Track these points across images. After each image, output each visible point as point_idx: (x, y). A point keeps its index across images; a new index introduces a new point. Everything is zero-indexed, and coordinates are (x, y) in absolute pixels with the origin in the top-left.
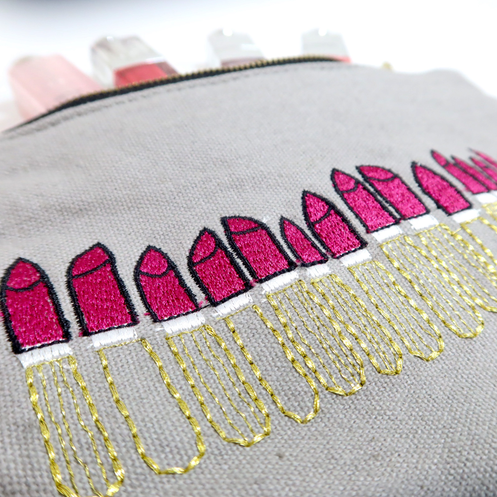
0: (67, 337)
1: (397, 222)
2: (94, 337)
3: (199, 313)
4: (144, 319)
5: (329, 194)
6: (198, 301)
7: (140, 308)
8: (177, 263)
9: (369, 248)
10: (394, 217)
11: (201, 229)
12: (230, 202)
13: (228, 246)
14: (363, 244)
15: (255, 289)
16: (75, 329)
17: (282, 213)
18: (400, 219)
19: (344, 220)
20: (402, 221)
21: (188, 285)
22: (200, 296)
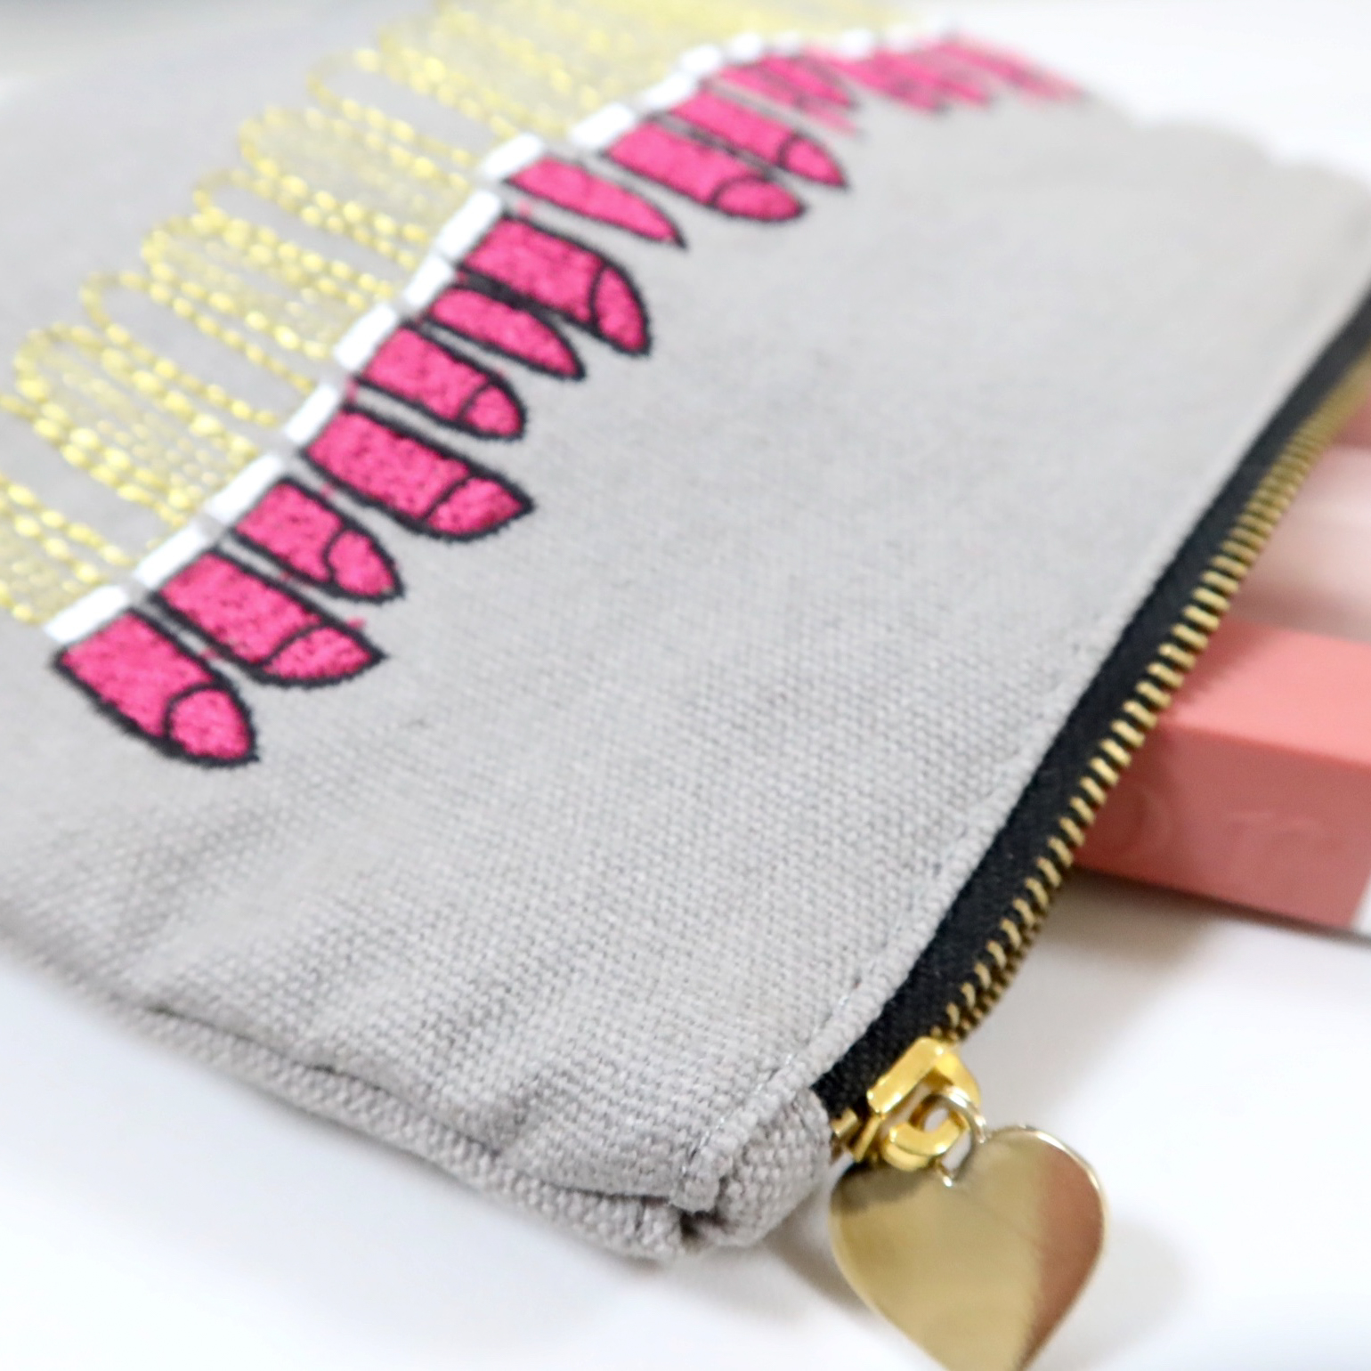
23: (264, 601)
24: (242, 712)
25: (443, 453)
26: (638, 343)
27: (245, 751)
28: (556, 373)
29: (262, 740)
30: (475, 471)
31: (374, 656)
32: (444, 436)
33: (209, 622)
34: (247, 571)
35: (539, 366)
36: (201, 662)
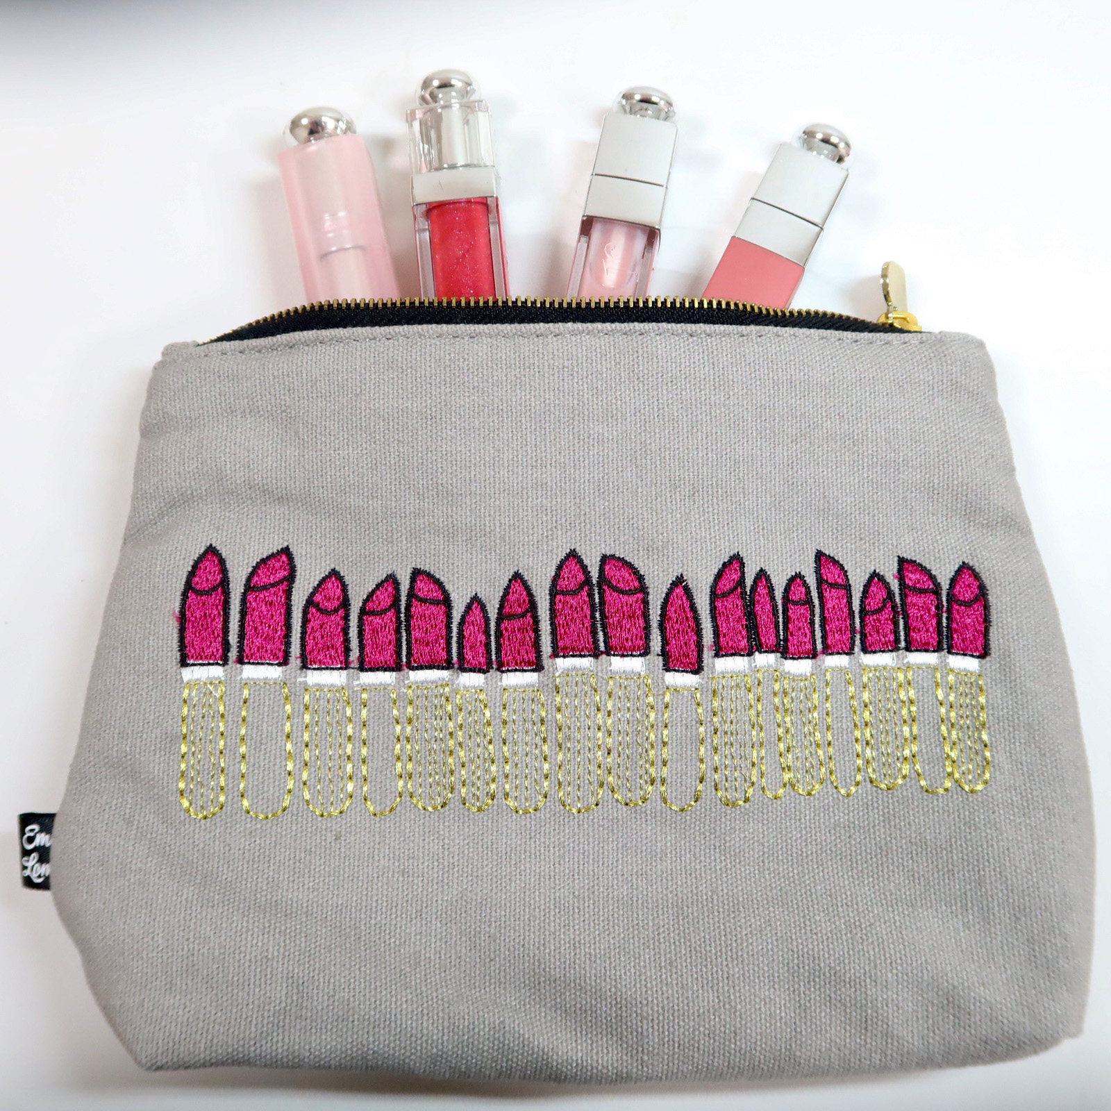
0: (225, 661)
1: (596, 654)
2: (246, 667)
3: (344, 673)
4: (295, 661)
5: (539, 591)
6: (351, 659)
7: (295, 649)
8: (352, 602)
9: (541, 675)
10: (597, 647)
11: (389, 573)
12: (432, 552)
13: (403, 610)
14: (538, 667)
15: (402, 673)
16: (233, 654)
17: (479, 590)
18: (602, 653)
19: (536, 630)
20: (604, 656)
21: (351, 635)
22: (355, 654)
23: (912, 612)
24: (953, 582)
25: (821, 597)
26: (736, 561)
27: (964, 569)
28: (768, 579)
29: (956, 567)
30: (820, 581)
31: (902, 561)
32: (816, 602)
33: (934, 622)
34: (907, 628)
35: (771, 589)
36: (949, 611)
